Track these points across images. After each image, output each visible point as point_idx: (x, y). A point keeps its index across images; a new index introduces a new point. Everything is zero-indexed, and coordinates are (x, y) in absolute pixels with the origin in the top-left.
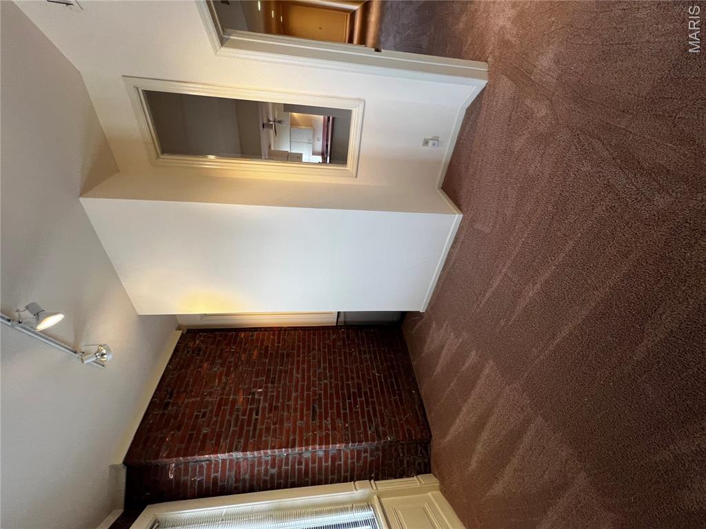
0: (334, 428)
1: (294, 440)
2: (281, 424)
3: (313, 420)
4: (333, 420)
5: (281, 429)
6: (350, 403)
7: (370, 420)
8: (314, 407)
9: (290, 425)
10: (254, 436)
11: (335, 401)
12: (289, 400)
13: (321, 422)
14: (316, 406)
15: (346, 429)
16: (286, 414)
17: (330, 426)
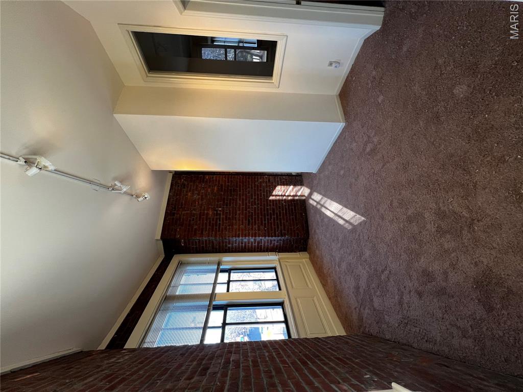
0: (259, 230)
1: (239, 234)
2: (232, 226)
3: (249, 225)
4: (259, 226)
5: (232, 229)
6: (268, 218)
7: (278, 227)
8: (249, 220)
9: (237, 227)
10: (219, 231)
11: (260, 217)
12: (236, 215)
13: (252, 227)
14: (250, 219)
15: (265, 230)
16: (234, 221)
17: (257, 229)
